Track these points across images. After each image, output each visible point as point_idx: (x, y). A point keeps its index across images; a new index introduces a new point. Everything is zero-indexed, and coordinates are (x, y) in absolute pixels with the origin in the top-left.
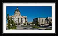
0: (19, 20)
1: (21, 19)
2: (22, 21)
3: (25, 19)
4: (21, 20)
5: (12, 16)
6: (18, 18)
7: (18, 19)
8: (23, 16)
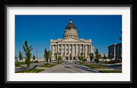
0: (73, 50)
1: (77, 46)
2: (81, 52)
3: (86, 47)
4: (77, 50)
5: (59, 40)
6: (71, 45)
7: (70, 48)
8: (83, 40)
